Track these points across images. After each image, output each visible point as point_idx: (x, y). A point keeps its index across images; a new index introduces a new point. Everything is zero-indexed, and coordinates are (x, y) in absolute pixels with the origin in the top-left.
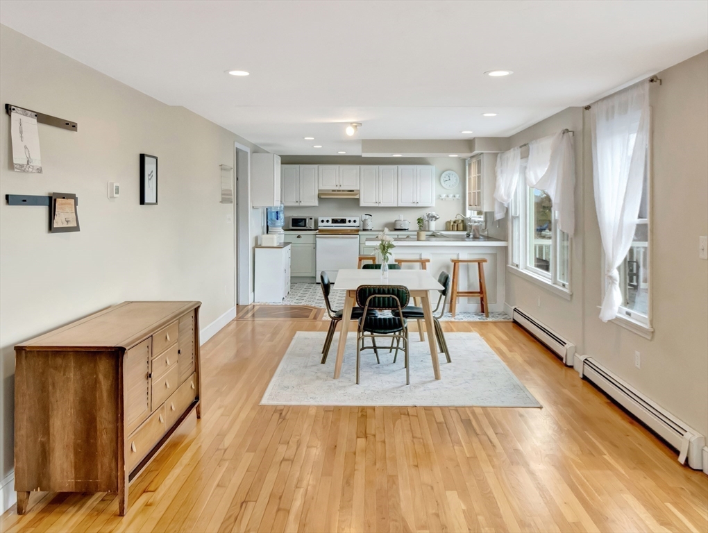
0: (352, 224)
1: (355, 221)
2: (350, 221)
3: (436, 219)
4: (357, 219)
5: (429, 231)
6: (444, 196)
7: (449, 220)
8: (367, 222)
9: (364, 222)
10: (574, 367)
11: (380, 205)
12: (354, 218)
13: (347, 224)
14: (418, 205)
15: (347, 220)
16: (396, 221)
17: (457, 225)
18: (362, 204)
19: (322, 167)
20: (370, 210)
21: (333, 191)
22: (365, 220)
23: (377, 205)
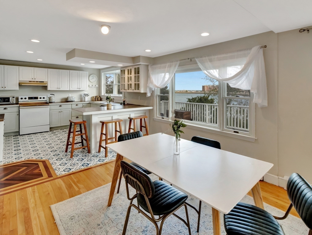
0: (42, 99)
1: (44, 98)
2: (40, 98)
3: (88, 96)
4: (45, 97)
5: (84, 101)
6: (91, 86)
7: (93, 96)
8: (51, 98)
9: (50, 98)
10: (264, 180)
11: (60, 90)
12: (43, 96)
13: (39, 99)
14: (80, 90)
15: (39, 97)
16: (68, 97)
17: (98, 98)
18: (49, 88)
19: (21, 68)
20: (53, 92)
21: (30, 81)
22: (50, 97)
23: (58, 89)
